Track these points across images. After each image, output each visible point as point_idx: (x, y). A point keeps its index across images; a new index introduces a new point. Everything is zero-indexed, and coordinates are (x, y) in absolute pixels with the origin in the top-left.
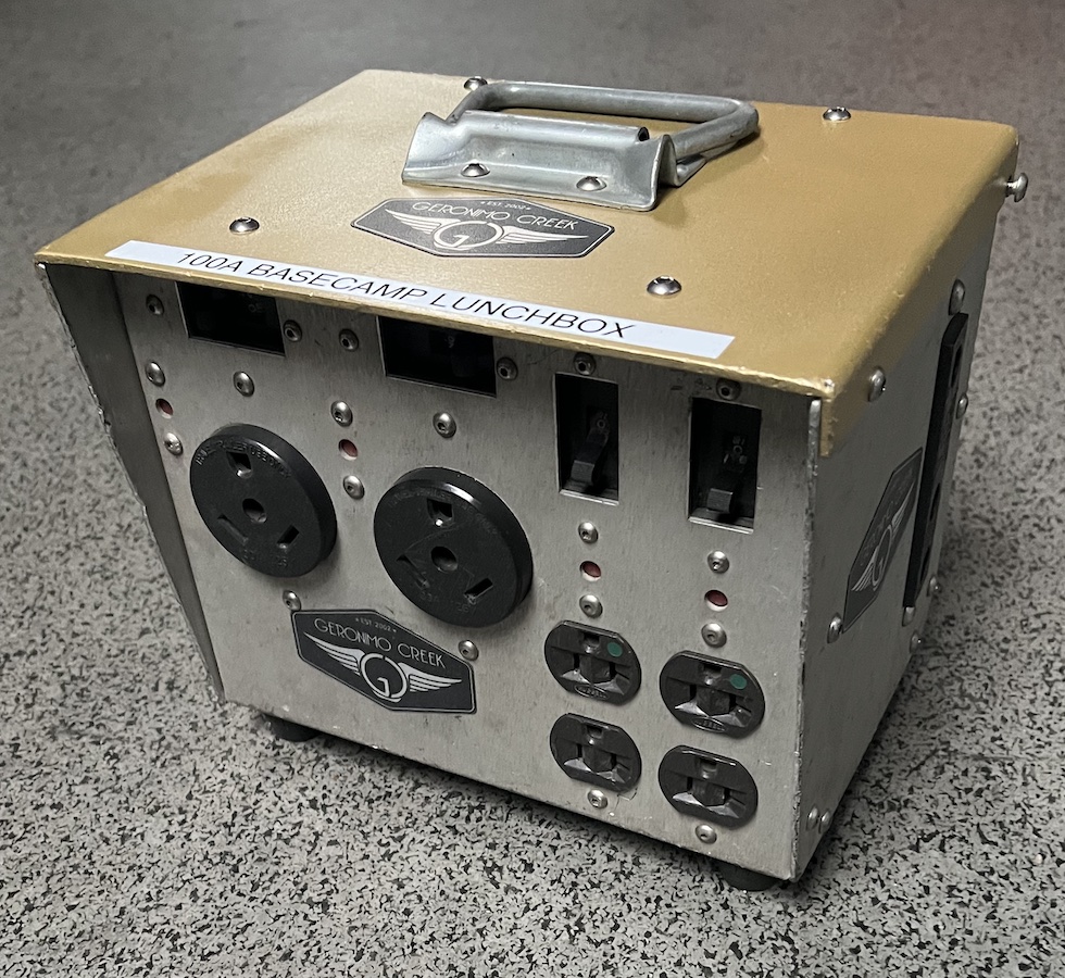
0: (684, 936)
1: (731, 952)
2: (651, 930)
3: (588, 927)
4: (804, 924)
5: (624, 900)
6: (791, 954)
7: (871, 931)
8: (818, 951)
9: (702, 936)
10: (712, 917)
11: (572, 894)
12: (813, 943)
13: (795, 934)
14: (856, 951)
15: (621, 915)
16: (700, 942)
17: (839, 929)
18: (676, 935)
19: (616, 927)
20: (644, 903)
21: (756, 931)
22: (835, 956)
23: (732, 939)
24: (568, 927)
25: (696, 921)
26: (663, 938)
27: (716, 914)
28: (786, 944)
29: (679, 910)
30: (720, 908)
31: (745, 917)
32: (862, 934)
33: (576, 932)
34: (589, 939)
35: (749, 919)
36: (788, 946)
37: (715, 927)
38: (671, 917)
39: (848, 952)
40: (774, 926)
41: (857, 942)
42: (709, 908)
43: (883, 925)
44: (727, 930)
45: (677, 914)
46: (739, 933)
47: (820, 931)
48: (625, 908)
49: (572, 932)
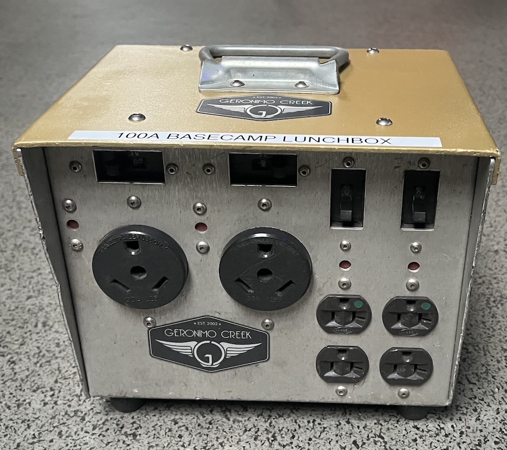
0: (329, 439)
1: (353, 445)
2: (312, 437)
3: (279, 438)
4: (388, 429)
5: (296, 422)
6: (383, 444)
7: (421, 430)
8: (397, 442)
9: (338, 438)
10: (342, 428)
11: (269, 421)
12: (394, 438)
13: (384, 434)
14: (415, 440)
15: (295, 430)
16: (337, 441)
17: (405, 430)
18: (325, 438)
19: (293, 437)
20: (306, 423)
21: (365, 434)
22: (405, 444)
23: (353, 439)
24: (268, 439)
25: (334, 431)
26: (318, 441)
27: (344, 427)
28: (380, 439)
29: (325, 426)
30: (346, 423)
31: (358, 427)
32: (417, 432)
33: (272, 441)
34: (279, 444)
35: (361, 428)
36: (382, 441)
37: (344, 433)
38: (320, 430)
39: (411, 441)
40: (374, 431)
41: (415, 436)
42: (340, 424)
43: (427, 426)
44: (350, 434)
45: (325, 428)
46: (356, 435)
47: (396, 432)
48: (297, 427)
49: (270, 441)
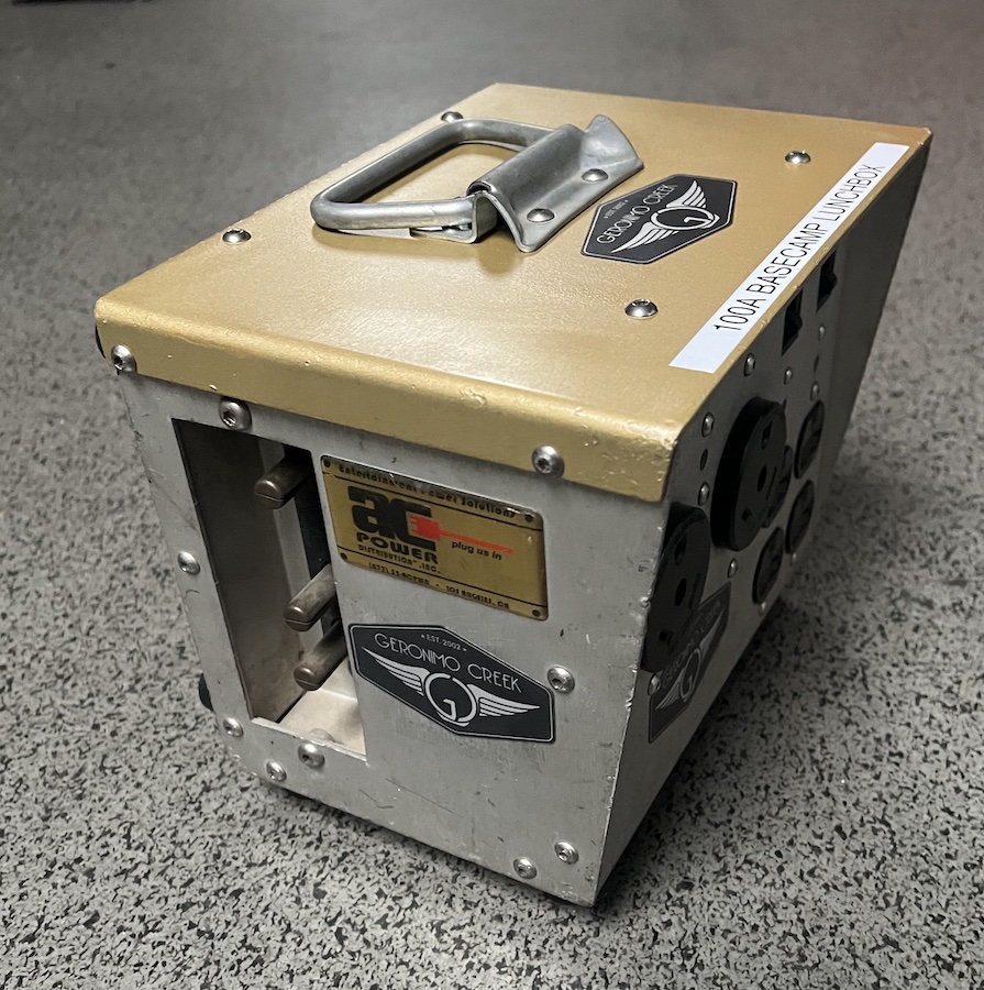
0: (794, 819)
1: (836, 833)
2: (764, 813)
3: (707, 811)
4: (898, 810)
5: (736, 788)
6: (889, 835)
7: (957, 815)
8: (913, 833)
9: (808, 819)
10: (816, 803)
12: (907, 826)
13: (891, 818)
14: (946, 833)
15: (735, 800)
16: (808, 825)
17: (929, 814)
18: (787, 818)
19: (732, 811)
20: (754, 790)
21: (856, 815)
22: (928, 837)
23: (835, 822)
24: (690, 812)
25: (802, 807)
26: (774, 821)
27: (819, 801)
28: (883, 827)
29: (786, 797)
30: (822, 796)
31: (845, 803)
32: (950, 818)
33: (697, 815)
34: (709, 821)
35: (849, 804)
36: (886, 829)
37: (820, 812)
38: (778, 803)
39: (938, 834)
40: (872, 811)
41: (946, 826)
42: (813, 796)
43: (967, 810)
44: (831, 814)
45: (785, 800)
46: (841, 816)
47: (912, 816)
48: (738, 795)
49: (693, 815)
